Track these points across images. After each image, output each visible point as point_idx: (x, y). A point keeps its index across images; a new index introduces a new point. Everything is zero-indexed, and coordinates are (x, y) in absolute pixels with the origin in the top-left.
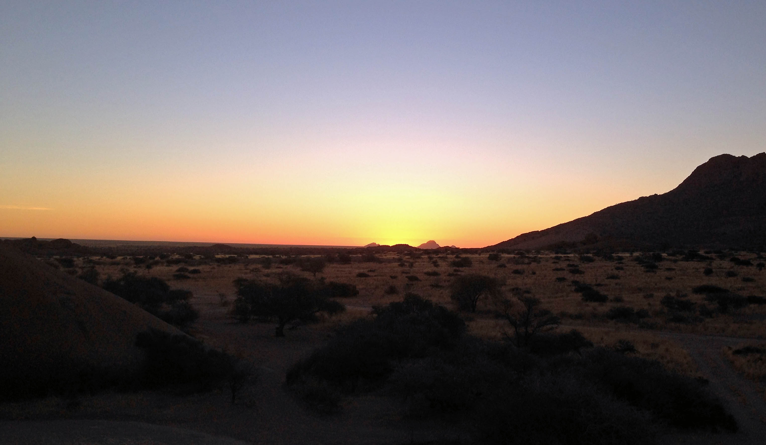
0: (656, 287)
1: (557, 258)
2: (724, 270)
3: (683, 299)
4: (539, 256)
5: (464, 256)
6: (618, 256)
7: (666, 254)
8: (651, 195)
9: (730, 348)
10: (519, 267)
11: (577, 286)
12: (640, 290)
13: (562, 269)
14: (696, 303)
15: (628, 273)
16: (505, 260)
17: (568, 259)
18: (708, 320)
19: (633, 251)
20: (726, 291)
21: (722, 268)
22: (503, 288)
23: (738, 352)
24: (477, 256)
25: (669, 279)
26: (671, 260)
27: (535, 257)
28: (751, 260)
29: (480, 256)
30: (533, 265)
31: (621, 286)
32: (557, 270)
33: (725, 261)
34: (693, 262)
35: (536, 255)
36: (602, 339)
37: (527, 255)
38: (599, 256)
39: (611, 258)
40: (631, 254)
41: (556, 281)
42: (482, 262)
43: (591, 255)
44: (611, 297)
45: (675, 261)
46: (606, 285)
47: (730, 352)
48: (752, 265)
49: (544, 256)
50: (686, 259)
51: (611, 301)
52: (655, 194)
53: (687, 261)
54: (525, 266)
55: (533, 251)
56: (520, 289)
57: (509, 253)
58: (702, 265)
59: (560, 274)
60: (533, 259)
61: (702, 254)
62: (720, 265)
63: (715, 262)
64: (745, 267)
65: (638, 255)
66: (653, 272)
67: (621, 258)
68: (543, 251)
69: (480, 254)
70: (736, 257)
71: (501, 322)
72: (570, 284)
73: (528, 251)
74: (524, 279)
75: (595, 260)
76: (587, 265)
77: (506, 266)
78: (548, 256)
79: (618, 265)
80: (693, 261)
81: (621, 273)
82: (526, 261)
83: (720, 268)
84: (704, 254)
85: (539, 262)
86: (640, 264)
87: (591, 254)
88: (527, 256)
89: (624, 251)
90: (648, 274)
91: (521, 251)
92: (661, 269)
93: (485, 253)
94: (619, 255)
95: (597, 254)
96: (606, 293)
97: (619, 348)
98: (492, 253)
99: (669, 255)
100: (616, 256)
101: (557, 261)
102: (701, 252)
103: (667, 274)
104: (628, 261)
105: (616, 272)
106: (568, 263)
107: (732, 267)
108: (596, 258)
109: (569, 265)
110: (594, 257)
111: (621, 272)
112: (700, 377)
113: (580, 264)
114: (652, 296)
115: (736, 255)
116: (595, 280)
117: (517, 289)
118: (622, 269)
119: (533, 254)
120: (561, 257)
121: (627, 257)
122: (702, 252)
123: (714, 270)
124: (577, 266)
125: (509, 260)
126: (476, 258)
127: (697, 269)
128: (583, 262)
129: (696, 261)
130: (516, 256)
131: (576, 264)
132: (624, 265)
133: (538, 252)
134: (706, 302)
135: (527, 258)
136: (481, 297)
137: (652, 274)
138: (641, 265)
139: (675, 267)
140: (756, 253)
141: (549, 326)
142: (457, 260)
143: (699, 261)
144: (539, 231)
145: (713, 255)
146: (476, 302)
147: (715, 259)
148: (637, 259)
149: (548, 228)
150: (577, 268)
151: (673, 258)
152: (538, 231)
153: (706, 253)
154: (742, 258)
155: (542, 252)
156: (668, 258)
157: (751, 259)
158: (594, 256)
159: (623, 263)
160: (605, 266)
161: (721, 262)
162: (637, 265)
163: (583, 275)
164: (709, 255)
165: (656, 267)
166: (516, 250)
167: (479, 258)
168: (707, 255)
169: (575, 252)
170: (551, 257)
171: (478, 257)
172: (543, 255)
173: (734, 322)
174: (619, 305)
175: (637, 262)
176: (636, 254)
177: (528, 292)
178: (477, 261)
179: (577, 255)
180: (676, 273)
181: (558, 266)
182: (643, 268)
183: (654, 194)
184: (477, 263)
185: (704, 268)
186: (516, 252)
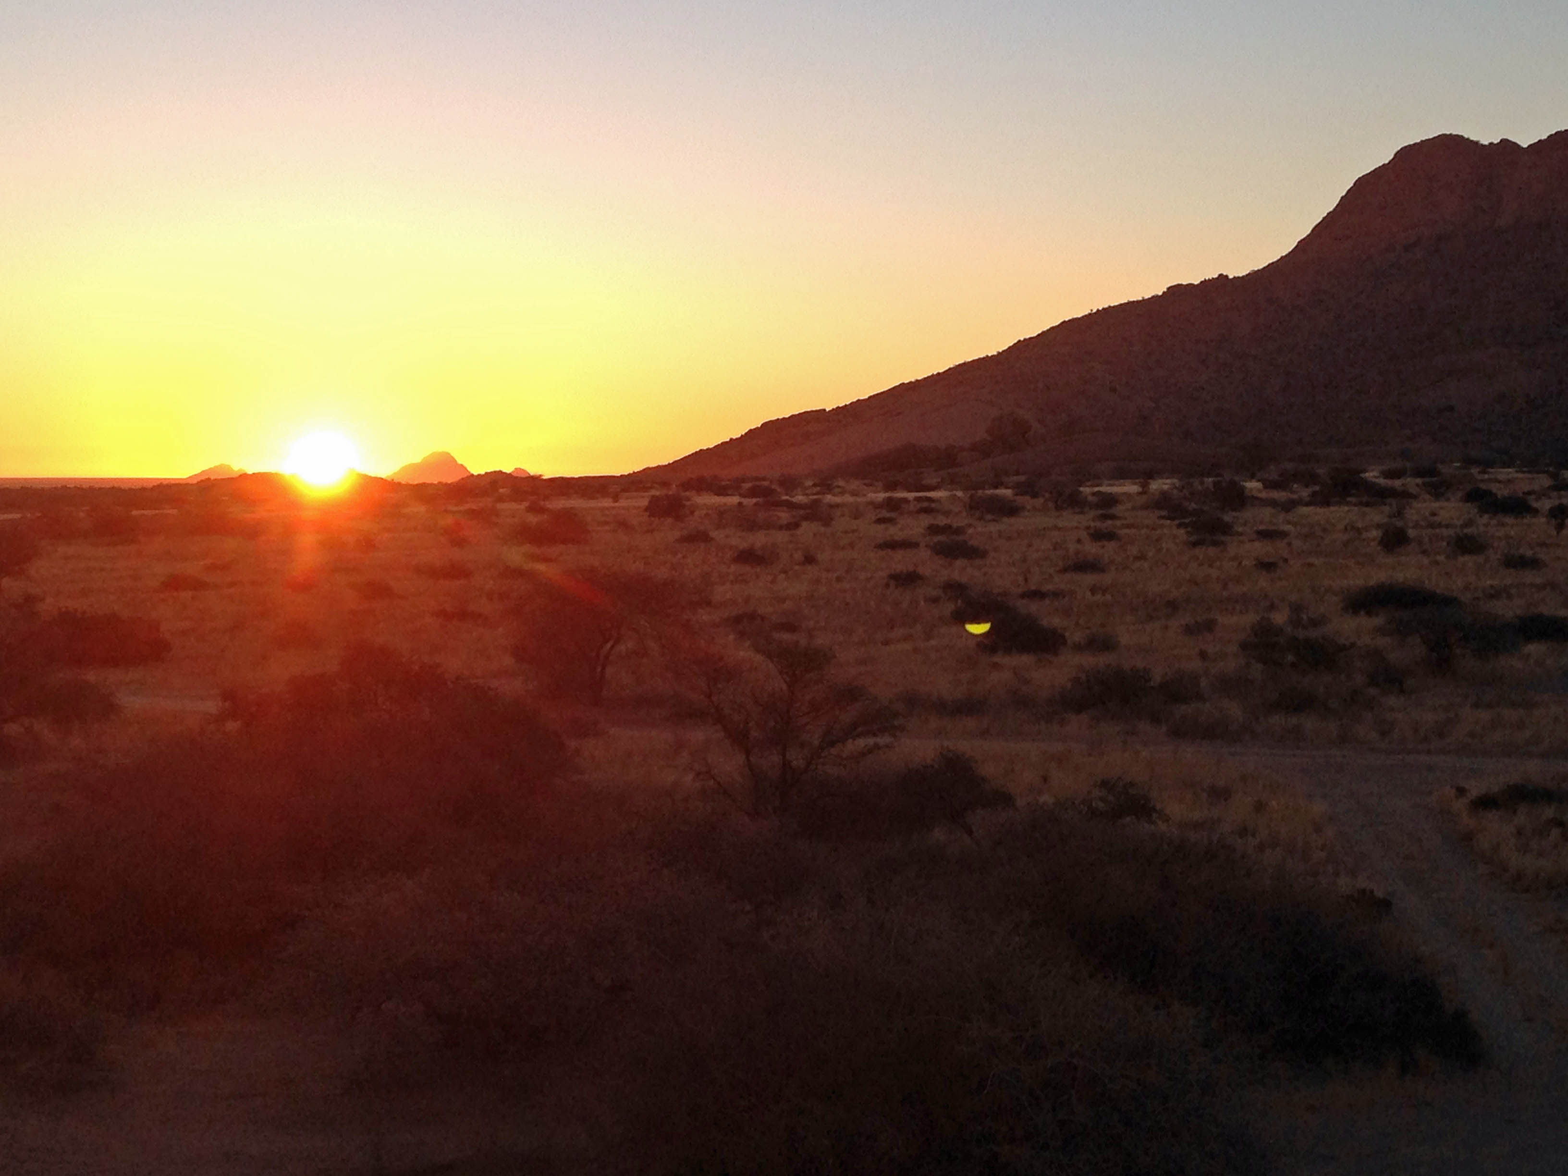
0: (1225, 594)
1: (893, 505)
2: (1445, 532)
3: (1314, 634)
4: (829, 498)
5: (559, 504)
6: (1099, 492)
7: (1259, 481)
8: (1207, 278)
9: (1461, 791)
10: (759, 540)
11: (959, 601)
12: (1173, 606)
13: (907, 545)
14: (1353, 645)
15: (1134, 550)
16: (707, 515)
17: (928, 508)
18: (1392, 701)
19: (1150, 475)
20: (1448, 601)
21: (1440, 525)
22: (704, 616)
23: (1485, 803)
24: (607, 503)
25: (1267, 566)
26: (1273, 503)
27: (816, 501)
28: (1533, 497)
29: (617, 504)
30: (808, 530)
31: (1108, 597)
32: (892, 545)
33: (1448, 500)
34: (1346, 508)
35: (815, 497)
36: (1045, 779)
37: (785, 498)
38: (1035, 495)
39: (1075, 502)
40: (1144, 485)
41: (887, 585)
42: (623, 525)
43: (1007, 492)
44: (1076, 636)
45: (1289, 506)
46: (1057, 595)
47: (1460, 805)
48: (1535, 512)
49: (848, 499)
50: (1323, 500)
51: (1078, 648)
52: (1221, 275)
53: (1327, 503)
54: (781, 537)
55: (809, 483)
56: (763, 619)
57: (722, 491)
58: (1377, 515)
59: (900, 562)
60: (808, 511)
61: (1374, 480)
62: (1434, 514)
63: (1415, 504)
64: (1509, 520)
65: (1166, 487)
66: (1215, 544)
67: (1109, 501)
68: (841, 483)
69: (616, 498)
70: (1483, 486)
71: (698, 735)
72: (935, 593)
73: (789, 483)
74: (773, 582)
75: (1023, 508)
76: (993, 528)
77: (712, 539)
78: (859, 500)
79: (1098, 524)
80: (1348, 504)
81: (1107, 551)
82: (784, 516)
83: (1432, 526)
84: (1382, 481)
85: (827, 521)
86: (1172, 519)
87: (1007, 488)
88: (787, 501)
89: (1121, 474)
90: (1199, 552)
91: (766, 483)
92: (1241, 534)
93: (635, 494)
94: (1102, 489)
95: (1028, 489)
96: (1056, 622)
97: (1101, 805)
98: (657, 493)
99: (1269, 485)
100: (1094, 494)
101: (893, 515)
102: (1372, 475)
103: (1262, 549)
104: (1134, 508)
105: (1091, 549)
106: (926, 520)
107: (1469, 523)
108: (1026, 500)
109: (934, 530)
110: (1020, 499)
111: (1112, 545)
112: (1364, 891)
113: (970, 526)
114: (1209, 626)
115: (1482, 481)
116: (1020, 579)
117: (752, 616)
118: (1110, 536)
119: (807, 492)
120: (905, 500)
121: (1128, 495)
122: (1375, 473)
123: (1411, 533)
124: (959, 531)
125: (721, 516)
126: (602, 509)
127: (1359, 531)
128: (981, 519)
129: (1355, 505)
130: (746, 501)
131: (955, 525)
132: (1118, 523)
133: (825, 484)
134: (1383, 642)
135: (785, 508)
136: (622, 648)
137: (1212, 551)
138: (1177, 522)
139: (1287, 528)
140: (1546, 472)
141: (862, 743)
142: (533, 519)
143: (1367, 505)
144: (827, 410)
145: (1411, 483)
146: (604, 668)
147: (1415, 497)
148: (1163, 502)
149: (858, 400)
150: (960, 538)
151: (1280, 495)
152: (824, 410)
153: (1390, 474)
154: (1501, 492)
155: (839, 487)
156: (1263, 495)
157: (1529, 493)
158: (1017, 495)
159: (1113, 517)
160: (1056, 528)
161: (1436, 505)
162: (1162, 522)
163: (978, 562)
164: (1397, 483)
165: (1226, 529)
166: (744, 480)
167: (614, 512)
168: (1389, 482)
169: (952, 482)
170: (871, 503)
171: (607, 509)
172: (843, 493)
173: (1476, 705)
174: (1101, 660)
175: (1164, 513)
176: (1158, 485)
177: (791, 628)
178: (607, 523)
179: (959, 494)
180: (1289, 544)
181: (895, 532)
182: (1182, 531)
183: (1216, 276)
184: (607, 528)
185: (1378, 526)
186: (747, 486)
